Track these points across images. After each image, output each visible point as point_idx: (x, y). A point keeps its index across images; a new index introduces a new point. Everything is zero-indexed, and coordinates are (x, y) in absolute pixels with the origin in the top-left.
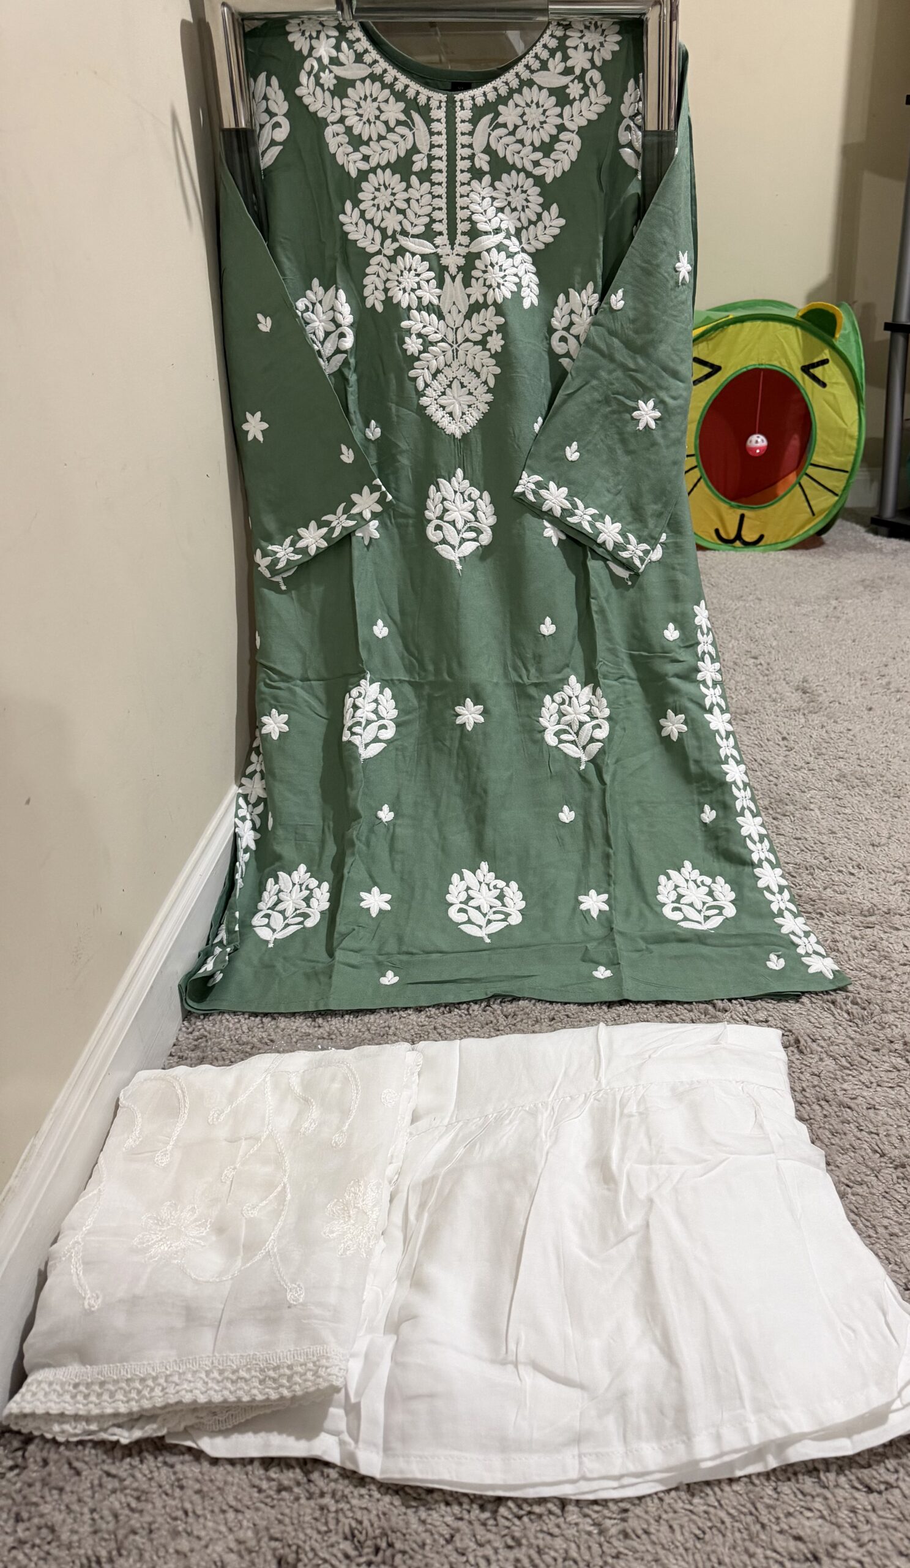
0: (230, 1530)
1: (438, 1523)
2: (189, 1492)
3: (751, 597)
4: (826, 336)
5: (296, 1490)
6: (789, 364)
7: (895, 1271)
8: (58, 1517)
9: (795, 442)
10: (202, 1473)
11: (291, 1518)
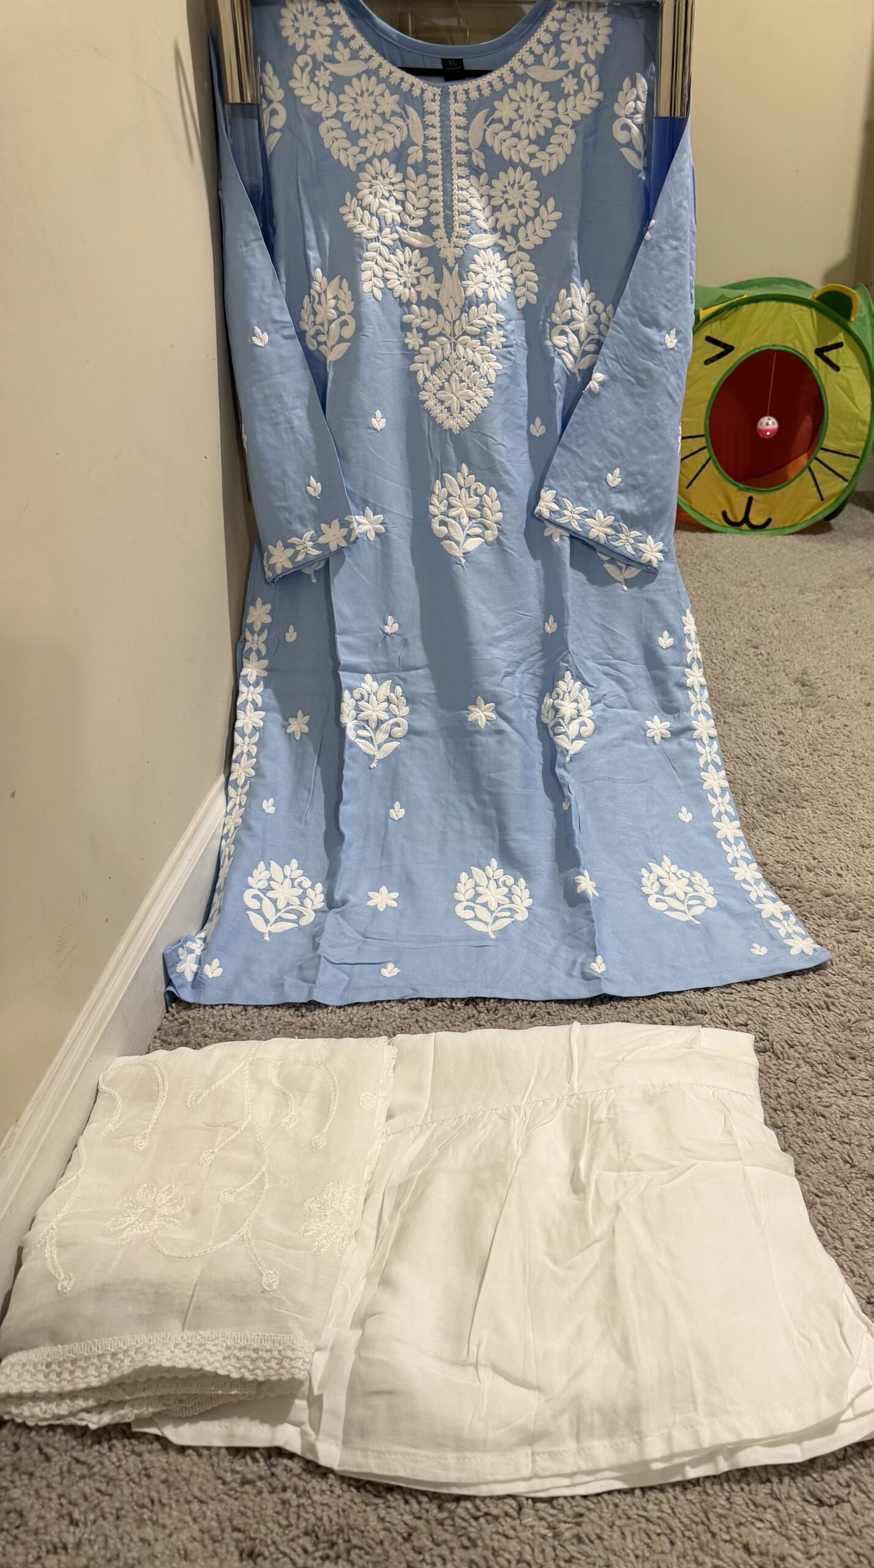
0: (195, 1520)
1: (396, 1522)
2: (156, 1482)
3: (755, 584)
4: (842, 319)
5: (259, 1484)
6: (803, 345)
7: (860, 1284)
8: (27, 1502)
9: (807, 423)
10: (169, 1464)
11: (254, 1511)
